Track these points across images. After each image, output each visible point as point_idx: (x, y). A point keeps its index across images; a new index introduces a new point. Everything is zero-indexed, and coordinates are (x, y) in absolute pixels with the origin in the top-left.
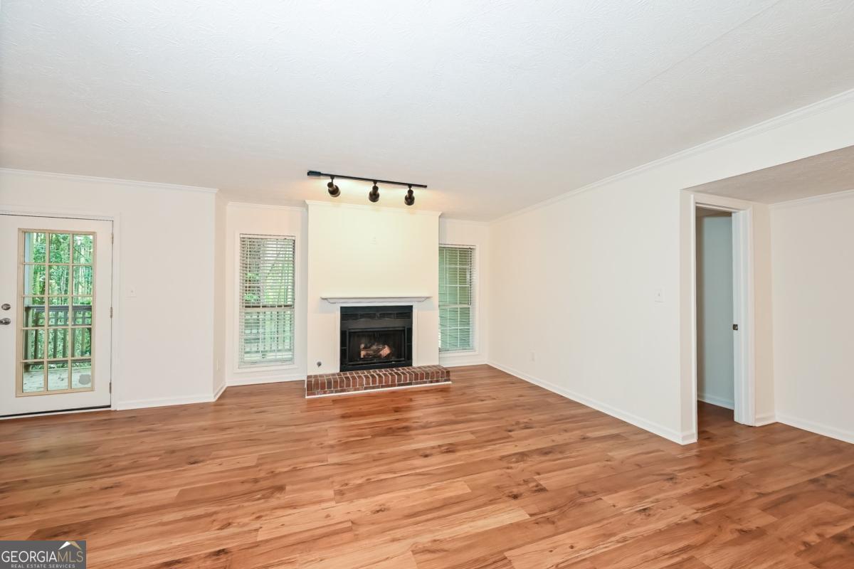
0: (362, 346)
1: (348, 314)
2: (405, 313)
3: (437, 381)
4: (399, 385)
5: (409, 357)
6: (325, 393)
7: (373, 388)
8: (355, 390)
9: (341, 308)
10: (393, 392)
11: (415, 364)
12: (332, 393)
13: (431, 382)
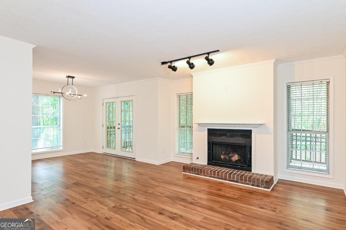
0: (223, 152)
1: (212, 133)
2: (247, 134)
3: (258, 186)
4: (230, 180)
5: (250, 166)
6: (190, 173)
7: (214, 177)
8: (204, 176)
9: (208, 129)
10: (222, 183)
11: (253, 171)
12: (193, 174)
13: (253, 185)
